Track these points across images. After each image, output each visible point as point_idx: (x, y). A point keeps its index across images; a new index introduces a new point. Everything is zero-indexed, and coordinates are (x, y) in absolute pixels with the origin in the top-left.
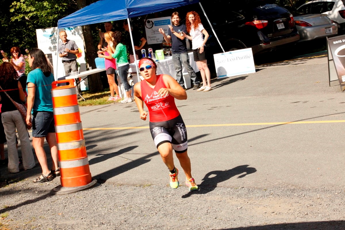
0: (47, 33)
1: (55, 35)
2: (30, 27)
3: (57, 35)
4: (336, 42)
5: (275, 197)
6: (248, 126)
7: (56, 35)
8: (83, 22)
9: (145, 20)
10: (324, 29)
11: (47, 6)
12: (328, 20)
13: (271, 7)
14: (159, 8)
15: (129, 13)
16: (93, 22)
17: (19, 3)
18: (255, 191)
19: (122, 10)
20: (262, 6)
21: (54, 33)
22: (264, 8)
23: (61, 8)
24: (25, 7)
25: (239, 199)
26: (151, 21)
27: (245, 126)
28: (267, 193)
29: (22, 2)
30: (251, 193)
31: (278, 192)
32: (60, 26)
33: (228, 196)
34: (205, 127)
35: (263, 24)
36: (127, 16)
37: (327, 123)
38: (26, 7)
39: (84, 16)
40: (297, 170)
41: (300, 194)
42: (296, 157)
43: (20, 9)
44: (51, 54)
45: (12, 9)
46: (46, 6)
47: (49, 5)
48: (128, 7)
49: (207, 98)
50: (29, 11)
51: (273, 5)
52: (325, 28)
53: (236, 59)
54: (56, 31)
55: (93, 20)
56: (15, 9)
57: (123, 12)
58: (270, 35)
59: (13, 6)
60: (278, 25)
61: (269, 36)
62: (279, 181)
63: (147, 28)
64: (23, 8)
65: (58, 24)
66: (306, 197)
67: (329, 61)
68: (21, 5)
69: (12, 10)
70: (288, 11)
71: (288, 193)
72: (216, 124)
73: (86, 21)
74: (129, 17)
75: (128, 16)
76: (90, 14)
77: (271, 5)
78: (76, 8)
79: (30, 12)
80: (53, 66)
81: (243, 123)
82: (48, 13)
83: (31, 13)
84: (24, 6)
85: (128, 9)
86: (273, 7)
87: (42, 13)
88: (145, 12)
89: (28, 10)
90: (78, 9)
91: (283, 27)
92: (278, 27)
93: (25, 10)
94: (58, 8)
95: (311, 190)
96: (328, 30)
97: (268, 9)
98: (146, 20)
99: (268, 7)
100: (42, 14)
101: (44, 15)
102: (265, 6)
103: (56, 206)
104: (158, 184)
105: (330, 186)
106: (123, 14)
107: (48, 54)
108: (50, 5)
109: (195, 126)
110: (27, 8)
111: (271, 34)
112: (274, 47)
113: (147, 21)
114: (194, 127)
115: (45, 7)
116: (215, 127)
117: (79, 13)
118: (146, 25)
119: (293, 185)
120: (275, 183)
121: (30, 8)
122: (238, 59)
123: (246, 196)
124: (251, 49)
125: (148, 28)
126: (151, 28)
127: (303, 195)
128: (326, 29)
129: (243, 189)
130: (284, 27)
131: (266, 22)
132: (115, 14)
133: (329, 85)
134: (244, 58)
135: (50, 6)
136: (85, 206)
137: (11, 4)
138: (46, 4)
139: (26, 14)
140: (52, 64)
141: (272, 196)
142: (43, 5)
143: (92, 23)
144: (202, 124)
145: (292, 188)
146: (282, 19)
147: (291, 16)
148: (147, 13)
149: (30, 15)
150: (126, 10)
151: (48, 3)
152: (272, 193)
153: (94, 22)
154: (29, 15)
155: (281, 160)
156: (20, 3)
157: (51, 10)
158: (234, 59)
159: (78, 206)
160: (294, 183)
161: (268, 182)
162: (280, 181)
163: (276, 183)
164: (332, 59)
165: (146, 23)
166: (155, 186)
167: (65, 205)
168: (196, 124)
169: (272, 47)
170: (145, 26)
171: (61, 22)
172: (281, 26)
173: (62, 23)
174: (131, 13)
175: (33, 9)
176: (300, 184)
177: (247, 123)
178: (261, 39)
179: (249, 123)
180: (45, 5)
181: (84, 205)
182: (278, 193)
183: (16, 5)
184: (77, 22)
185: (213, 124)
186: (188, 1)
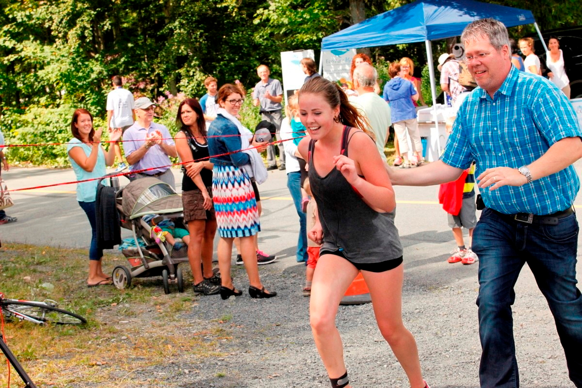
8: (359, 42)
9: (451, 45)
15: (428, 34)
17: (267, 10)
19: (419, 28)
24: (275, 17)
26: (461, 47)
32: (324, 48)
36: (424, 36)
39: (362, 34)
43: (268, 20)
45: (256, 19)
48: (429, 24)
50: (281, 24)
55: (374, 40)
56: (261, 19)
57: (419, 30)
59: (258, 15)
64: (272, 18)
65: (322, 44)
68: (269, 14)
69: (256, 21)
73: (364, 41)
74: (428, 39)
75: (426, 37)
76: (371, 32)
78: (349, 23)
83: (283, 27)
85: (427, 27)
90: (353, 24)
98: (453, 45)
106: (420, 33)
110: (278, 19)
113: (454, 46)
117: (354, 30)
121: (282, 19)
126: (460, 57)
132: (409, 34)
137: (256, 12)
139: (276, 28)
150: (425, 28)
156: (269, 11)
165: (453, 49)
171: (326, 41)
173: (328, 42)
174: (432, 33)
175: (287, 21)
183: (262, 14)
184: (350, 42)
186: (518, 19)
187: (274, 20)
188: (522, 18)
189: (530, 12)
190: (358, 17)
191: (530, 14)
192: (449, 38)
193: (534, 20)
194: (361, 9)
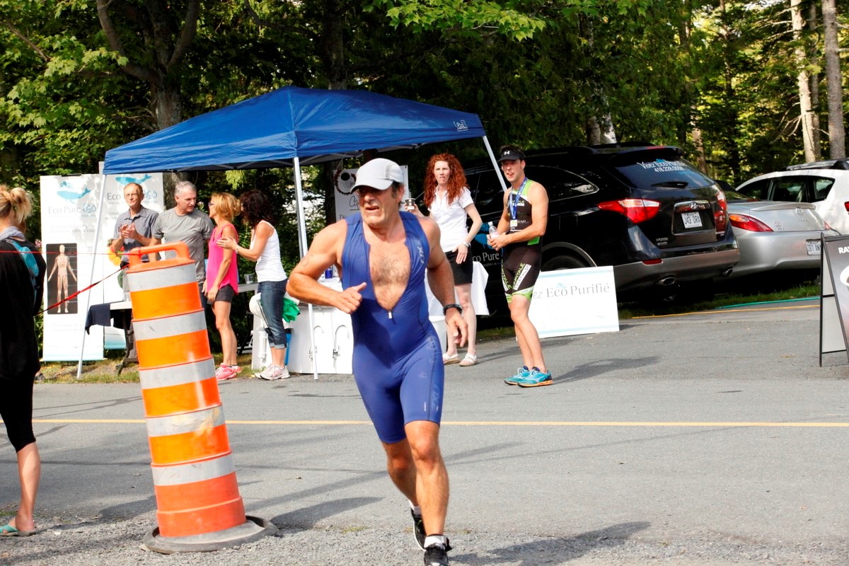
0: (69, 187)
1: (92, 199)
2: (14, 178)
3: (98, 198)
4: (845, 248)
5: (691, 559)
6: (610, 426)
7: (95, 198)
9: (335, 172)
10: (804, 242)
11: (78, 116)
12: (817, 221)
13: (670, 169)
14: (378, 140)
15: (300, 142)
16: (202, 161)
18: (638, 546)
19: (282, 135)
20: (646, 162)
21: (87, 191)
22: (652, 169)
23: (114, 127)
24: (19, 113)
25: (596, 559)
27: (603, 426)
28: (670, 550)
29: (11, 99)
30: (628, 549)
31: (698, 550)
32: (109, 167)
33: (570, 553)
34: (494, 426)
35: (645, 209)
36: (293, 150)
37: (820, 427)
38: (21, 112)
39: (178, 145)
40: (745, 510)
41: (758, 554)
42: (741, 486)
43: (5, 115)
44: (75, 245)
46: (74, 115)
47: (82, 112)
48: (297, 129)
49: (491, 378)
50: (28, 125)
51: (675, 163)
52: (808, 240)
53: (569, 291)
54: (96, 188)
55: (200, 155)
57: (283, 140)
58: (663, 241)
60: (684, 216)
61: (660, 242)
62: (700, 528)
63: (340, 192)
64: (13, 114)
65: (101, 165)
66: (772, 559)
67: (824, 299)
68: (7, 106)
70: (712, 184)
71: (726, 552)
72: (524, 421)
73: (184, 157)
74: (299, 154)
75: (295, 151)
76: (194, 141)
77: (669, 163)
78: (151, 128)
79: (31, 127)
80: (76, 276)
81: (596, 421)
82: (74, 140)
83: (31, 131)
84: (15, 109)
85: (296, 132)
86: (676, 169)
87: (58, 137)
88: (342, 145)
89: (23, 123)
91: (696, 224)
92: (684, 221)
93: (17, 122)
94: (103, 126)
95: (785, 547)
96: (814, 246)
97: (660, 173)
98: (339, 172)
99: (662, 167)
100: (58, 139)
101: (62, 144)
102: (655, 165)
103: (116, 560)
104: (382, 527)
105: (834, 540)
106: (284, 145)
107: (66, 245)
108: (86, 114)
109: (468, 423)
110: (23, 116)
111: (666, 239)
112: (673, 272)
113: (340, 174)
114: (465, 426)
115: (73, 118)
116: (520, 426)
117: (164, 138)
118: (337, 186)
119: (738, 537)
120: (690, 531)
121: (31, 116)
122: (576, 293)
123: (616, 555)
124: (611, 268)
125: (343, 193)
126: (351, 193)
127: (766, 556)
128: (808, 243)
129: (608, 541)
130: (700, 224)
131: (655, 204)
132: (264, 145)
133: (818, 364)
134: (590, 290)
135: (87, 117)
136: (194, 562)
138: (76, 110)
139: (16, 133)
140: (75, 272)
141: (682, 556)
142: (68, 110)
143: (199, 164)
144: (486, 421)
145: (737, 542)
146: (697, 202)
147: (721, 196)
148: (346, 147)
149: (27, 137)
150: (293, 133)
151: (82, 106)
152: (682, 551)
153: (205, 161)
154: (24, 136)
155: (703, 490)
156: (7, 99)
157: (81, 132)
158: (564, 292)
159: (172, 562)
160: (740, 532)
161: (673, 530)
162: (704, 529)
163: (693, 532)
164: (833, 293)
165: (339, 179)
166: (373, 530)
167: (139, 558)
168: (469, 420)
169: (665, 273)
170: (335, 187)
171: (113, 155)
172: (692, 221)
173: (115, 159)
174: (305, 145)
175: (40, 121)
176: (755, 534)
177: (607, 421)
178: (639, 246)
179: (614, 421)
180: (72, 113)
181: (190, 559)
182: (698, 552)
184: (157, 159)
185: (514, 421)
186: (455, 129)
187: (15, 118)
188: (461, 126)
189: (477, 116)
190: (169, 119)
191: (476, 119)
192: (330, 161)
193: (484, 132)
194: (174, 104)
